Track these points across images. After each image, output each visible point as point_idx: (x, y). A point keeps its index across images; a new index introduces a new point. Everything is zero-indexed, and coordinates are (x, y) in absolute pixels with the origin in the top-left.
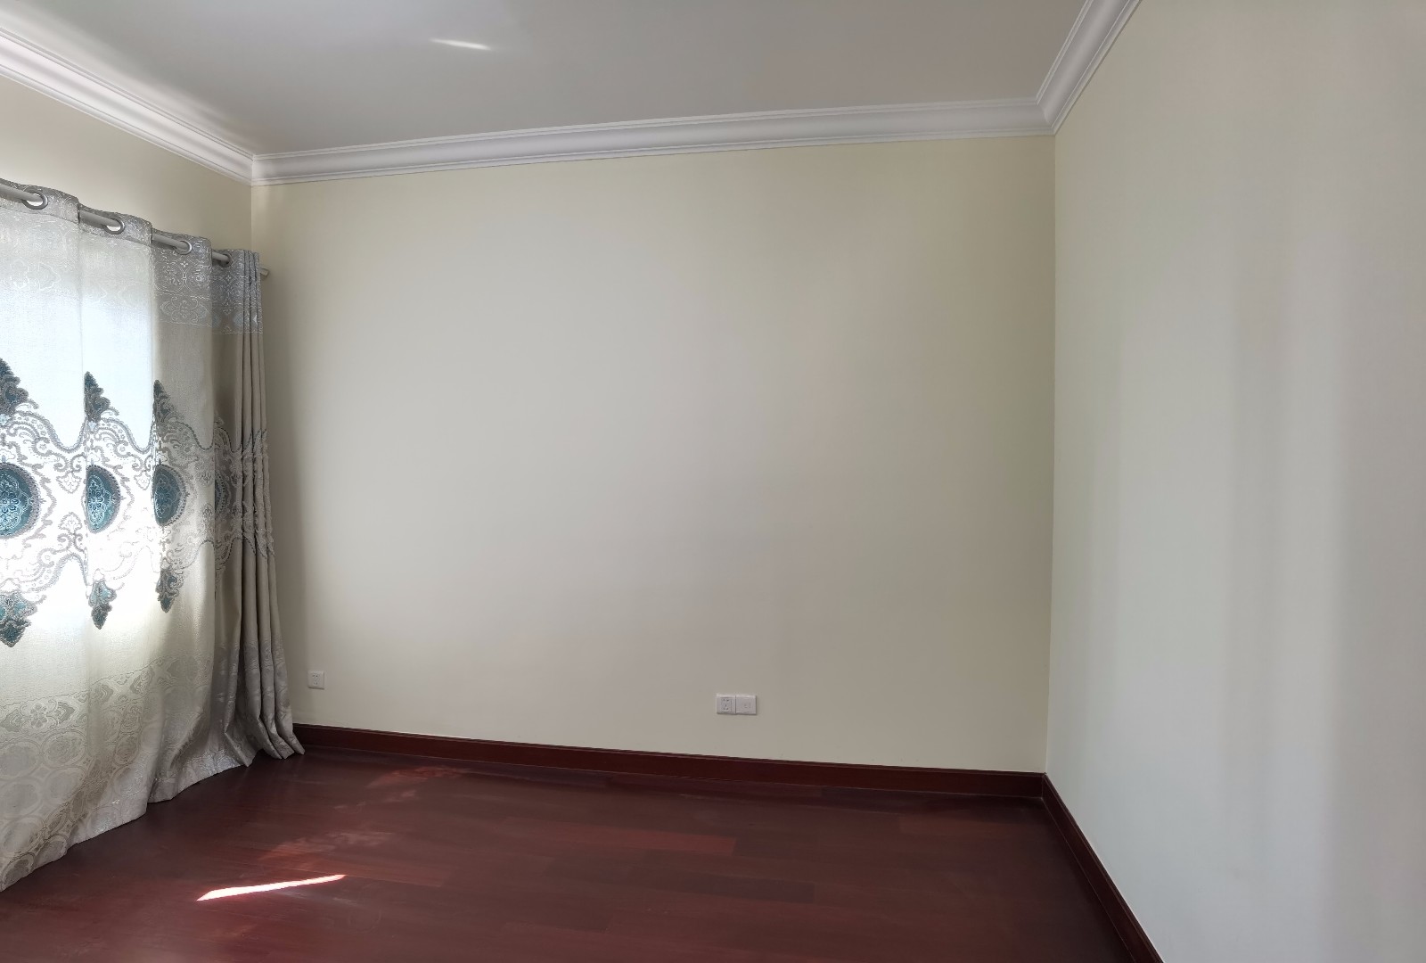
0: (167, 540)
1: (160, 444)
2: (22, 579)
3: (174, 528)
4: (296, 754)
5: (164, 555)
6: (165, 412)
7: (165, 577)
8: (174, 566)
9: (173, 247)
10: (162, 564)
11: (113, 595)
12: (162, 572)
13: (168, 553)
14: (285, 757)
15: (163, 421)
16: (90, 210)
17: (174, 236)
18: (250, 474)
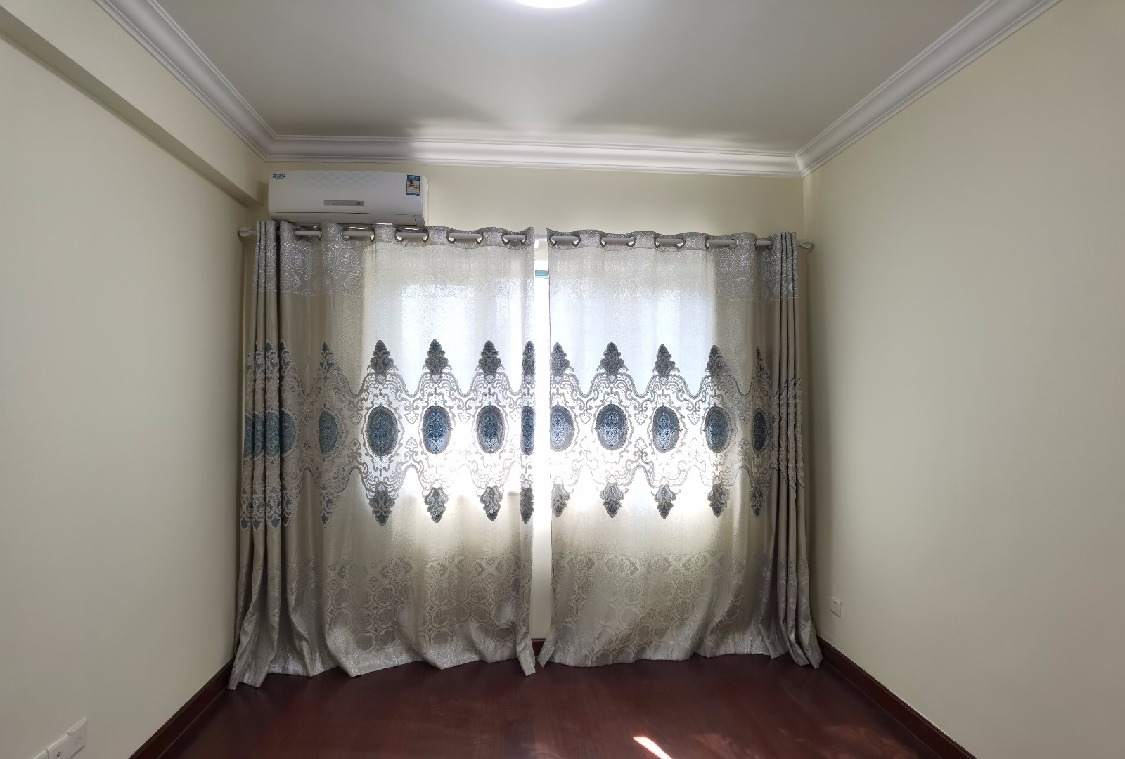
0: (720, 463)
1: (715, 391)
2: (619, 476)
3: (725, 455)
4: (810, 666)
5: (717, 473)
6: (719, 368)
7: (717, 491)
8: (724, 483)
9: (727, 246)
10: (714, 480)
11: (674, 497)
12: (715, 486)
13: (720, 472)
14: (801, 665)
15: (718, 375)
16: (667, 237)
17: (728, 237)
18: (784, 416)
